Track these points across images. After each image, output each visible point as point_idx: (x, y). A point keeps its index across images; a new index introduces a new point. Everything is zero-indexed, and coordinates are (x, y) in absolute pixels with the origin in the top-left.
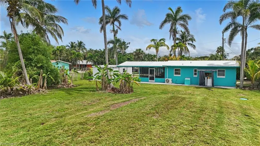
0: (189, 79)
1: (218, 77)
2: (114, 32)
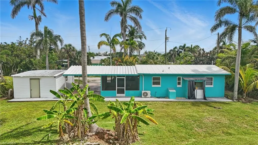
0: (175, 91)
1: (206, 86)
2: (35, 19)
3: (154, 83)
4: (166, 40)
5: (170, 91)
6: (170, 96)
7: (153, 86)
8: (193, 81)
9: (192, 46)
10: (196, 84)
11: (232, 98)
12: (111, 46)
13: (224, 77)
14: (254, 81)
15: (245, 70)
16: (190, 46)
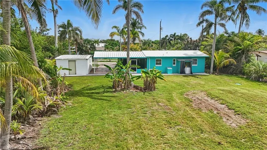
0: (171, 69)
1: (193, 65)
2: (54, 12)
3: (157, 64)
4: (160, 30)
5: (168, 68)
6: (168, 72)
7: (156, 65)
8: (184, 61)
9: (181, 34)
10: (186, 64)
11: (209, 73)
12: (121, 36)
13: (205, 59)
14: (223, 61)
15: (218, 53)
16: (180, 35)
